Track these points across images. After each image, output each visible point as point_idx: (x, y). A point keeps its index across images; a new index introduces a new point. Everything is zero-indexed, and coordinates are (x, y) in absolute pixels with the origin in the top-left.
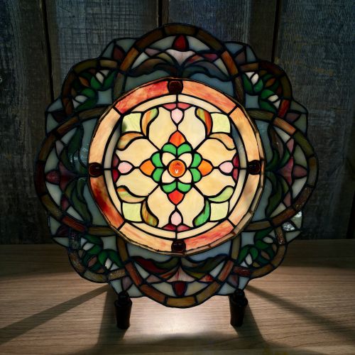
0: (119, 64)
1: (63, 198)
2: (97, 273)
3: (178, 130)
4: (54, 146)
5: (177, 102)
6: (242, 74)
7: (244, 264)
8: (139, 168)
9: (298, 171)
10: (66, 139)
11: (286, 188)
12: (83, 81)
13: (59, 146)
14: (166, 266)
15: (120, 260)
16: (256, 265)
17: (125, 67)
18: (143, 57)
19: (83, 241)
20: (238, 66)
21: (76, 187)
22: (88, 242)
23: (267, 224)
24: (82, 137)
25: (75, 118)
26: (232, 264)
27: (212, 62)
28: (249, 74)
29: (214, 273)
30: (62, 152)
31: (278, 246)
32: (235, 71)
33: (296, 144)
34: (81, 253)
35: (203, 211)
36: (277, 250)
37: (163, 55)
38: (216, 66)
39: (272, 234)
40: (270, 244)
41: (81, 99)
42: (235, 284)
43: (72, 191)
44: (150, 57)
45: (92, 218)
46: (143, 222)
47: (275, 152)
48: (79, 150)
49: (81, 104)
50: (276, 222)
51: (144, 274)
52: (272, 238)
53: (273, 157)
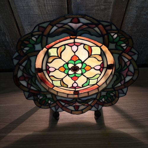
0: (43, 32)
1: (28, 84)
2: (46, 106)
3: (75, 55)
4: (19, 68)
5: (74, 42)
6: (108, 34)
7: (101, 101)
8: (58, 69)
9: (129, 73)
10: (24, 64)
11: (123, 78)
12: (26, 42)
13: (21, 68)
14: (71, 101)
15: (54, 100)
16: (106, 102)
17: (46, 33)
18: (55, 28)
19: (39, 96)
20: (106, 31)
21: (32, 80)
22: (41, 96)
25: (26, 56)
26: (97, 101)
27: (93, 28)
28: (112, 34)
29: (90, 103)
30: (23, 69)
32: (105, 32)
33: (131, 63)
34: (39, 100)
35: (86, 82)
36: (115, 98)
37: (66, 26)
38: (95, 30)
39: (114, 93)
40: (113, 96)
41: (27, 49)
42: (97, 107)
43: (31, 82)
44: (59, 28)
45: (41, 89)
46: (62, 86)
47: (120, 66)
48: (31, 68)
49: (27, 51)
50: (116, 89)
51: (63, 104)
52: (113, 94)
53: (119, 68)
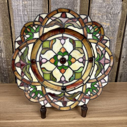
0: (41, 23)
1: (22, 72)
2: (35, 99)
4: (18, 54)
5: (63, 37)
6: (86, 26)
7: (87, 95)
8: (49, 61)
10: (22, 51)
11: (102, 67)
12: (28, 30)
13: (20, 54)
14: (59, 96)
15: (43, 94)
18: (50, 20)
19: (30, 87)
20: (85, 24)
21: (26, 68)
22: (32, 88)
23: (95, 80)
24: (28, 50)
25: (26, 43)
26: (83, 95)
27: (75, 22)
29: (77, 98)
30: (21, 56)
31: (99, 88)
33: (106, 51)
34: (29, 92)
35: (72, 76)
36: (99, 90)
37: (57, 20)
38: (77, 23)
41: (28, 36)
42: (84, 102)
43: (25, 70)
45: (32, 79)
46: (51, 80)
47: (98, 54)
48: (27, 55)
49: (28, 38)
50: (99, 79)
51: (52, 99)
52: (97, 85)
53: (98, 56)
